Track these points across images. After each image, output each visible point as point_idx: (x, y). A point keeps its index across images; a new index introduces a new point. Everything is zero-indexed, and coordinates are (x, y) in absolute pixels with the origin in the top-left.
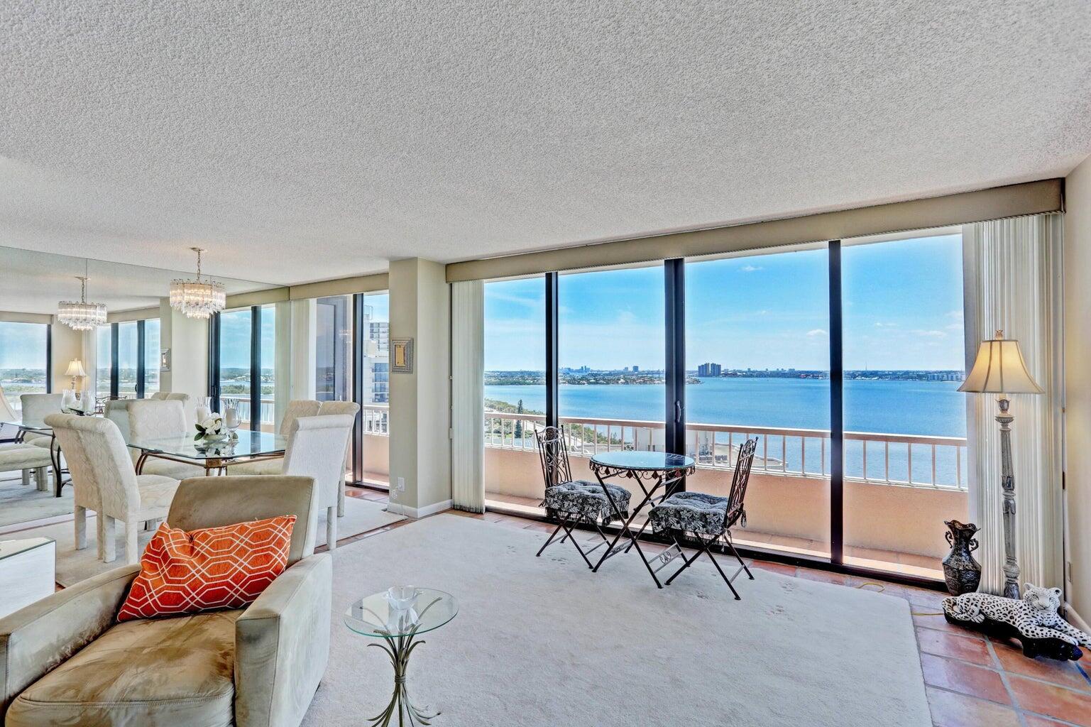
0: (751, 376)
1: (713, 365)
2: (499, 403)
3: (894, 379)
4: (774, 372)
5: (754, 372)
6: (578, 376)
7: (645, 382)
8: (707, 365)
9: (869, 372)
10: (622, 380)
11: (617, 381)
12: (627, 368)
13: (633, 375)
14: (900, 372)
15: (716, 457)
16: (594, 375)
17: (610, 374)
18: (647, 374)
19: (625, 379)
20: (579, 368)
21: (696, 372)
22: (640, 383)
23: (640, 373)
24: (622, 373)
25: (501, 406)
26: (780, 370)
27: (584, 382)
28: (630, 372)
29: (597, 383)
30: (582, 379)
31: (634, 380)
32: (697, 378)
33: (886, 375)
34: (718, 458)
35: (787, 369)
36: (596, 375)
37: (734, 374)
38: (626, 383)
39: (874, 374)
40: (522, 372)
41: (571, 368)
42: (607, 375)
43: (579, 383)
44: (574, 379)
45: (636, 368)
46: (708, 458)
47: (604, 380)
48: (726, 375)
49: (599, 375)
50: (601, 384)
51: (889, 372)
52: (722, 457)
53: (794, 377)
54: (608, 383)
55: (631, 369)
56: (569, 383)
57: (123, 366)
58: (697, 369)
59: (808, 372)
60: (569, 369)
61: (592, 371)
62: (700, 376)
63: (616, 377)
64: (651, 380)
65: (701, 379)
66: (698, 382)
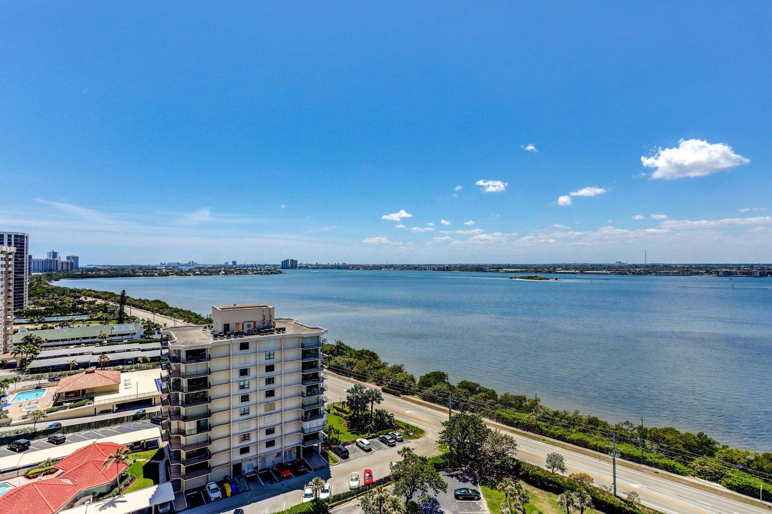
0: (318, 268)
1: (292, 260)
2: (106, 293)
3: (402, 270)
4: (332, 265)
5: (320, 265)
6: (187, 268)
7: (241, 273)
8: (288, 260)
9: (389, 265)
10: (223, 272)
11: (218, 273)
12: (227, 263)
13: (232, 268)
14: (405, 265)
15: (276, 329)
16: (199, 268)
17: (213, 267)
18: (243, 267)
19: (225, 271)
20: (187, 262)
21: (280, 265)
22: (237, 274)
23: (238, 266)
24: (223, 266)
25: (107, 296)
26: (337, 264)
27: (190, 273)
28: (230, 266)
29: (202, 275)
30: (189, 271)
31: (232, 272)
32: (280, 270)
33: (398, 267)
34: (279, 330)
35: (341, 263)
36: (201, 268)
37: (307, 267)
38: (226, 274)
39: (391, 266)
40: (133, 266)
41: (180, 263)
42: (211, 268)
43: (186, 275)
44: (182, 271)
45: (234, 263)
46: (271, 331)
47: (207, 272)
48: (301, 267)
49: (204, 268)
50: (205, 275)
51: (400, 265)
52: (281, 329)
53: (345, 269)
54: (211, 275)
55: (230, 263)
56: (176, 274)
58: (281, 263)
59: (354, 265)
60: (178, 263)
61: (199, 265)
62: (282, 268)
63: (218, 270)
64: (246, 272)
65: (283, 271)
66: (281, 272)
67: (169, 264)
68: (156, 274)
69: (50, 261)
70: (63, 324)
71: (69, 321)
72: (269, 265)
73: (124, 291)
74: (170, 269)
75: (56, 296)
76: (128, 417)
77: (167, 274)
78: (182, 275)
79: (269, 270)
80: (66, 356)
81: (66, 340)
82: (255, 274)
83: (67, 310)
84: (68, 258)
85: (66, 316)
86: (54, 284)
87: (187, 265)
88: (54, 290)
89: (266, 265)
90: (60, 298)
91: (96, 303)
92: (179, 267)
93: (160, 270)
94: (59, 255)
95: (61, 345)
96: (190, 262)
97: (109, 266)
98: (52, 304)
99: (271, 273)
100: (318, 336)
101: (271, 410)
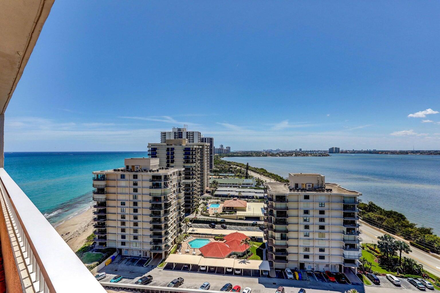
0: (354, 153)
1: (336, 148)
2: (241, 164)
3: (429, 154)
4: (365, 151)
5: (356, 151)
6: (276, 153)
7: (304, 155)
8: (333, 148)
9: (416, 151)
10: (294, 155)
11: (291, 155)
12: (296, 150)
13: (299, 153)
14: (432, 151)
15: (326, 189)
16: (282, 153)
17: (289, 152)
18: (305, 152)
19: (295, 154)
20: (275, 150)
22: (302, 156)
23: (302, 152)
24: (295, 152)
25: (241, 165)
26: (369, 150)
27: (277, 155)
28: (298, 151)
29: (283, 156)
31: (299, 155)
32: (328, 154)
33: (425, 152)
34: (328, 190)
35: (372, 150)
36: (283, 152)
37: (346, 152)
38: (296, 156)
39: (417, 152)
40: (251, 151)
41: (273, 150)
42: (288, 152)
43: (275, 156)
44: (273, 154)
45: (301, 150)
46: (323, 190)
47: (286, 154)
48: (342, 152)
50: (285, 156)
51: (426, 151)
52: (329, 189)
53: (375, 153)
54: (288, 156)
55: (298, 150)
56: (271, 156)
58: (328, 150)
60: (272, 150)
62: (330, 153)
63: (292, 153)
64: (307, 155)
65: (330, 154)
66: (328, 155)
67: (267, 150)
68: (261, 155)
69: (221, 149)
70: (225, 177)
71: (227, 176)
72: (321, 151)
73: (248, 163)
74: (267, 153)
75: (223, 164)
76: (250, 224)
77: (266, 156)
78: (273, 156)
79: (321, 154)
80: (226, 191)
81: (226, 184)
82: (313, 156)
83: (226, 170)
84: (227, 148)
85: (226, 173)
86: (222, 159)
87: (276, 151)
88: (222, 161)
89: (319, 151)
90: (224, 165)
91: (237, 168)
92: (272, 152)
93: (263, 153)
94: (224, 146)
95: (225, 186)
96: (277, 149)
97: (242, 151)
98: (222, 168)
99: (323, 156)
100: (355, 197)
101: (322, 237)
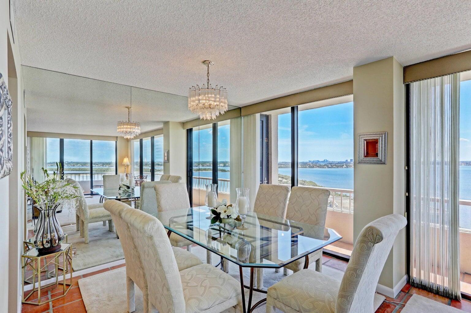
6: (323, 164)
10: (345, 166)
11: (342, 166)
13: (350, 164)
16: (331, 164)
17: (339, 163)
19: (346, 165)
20: (323, 160)
24: (344, 162)
27: (326, 167)
29: (332, 167)
30: (324, 166)
38: (347, 167)
41: (319, 160)
42: (337, 163)
43: (323, 168)
44: (321, 165)
47: (336, 166)
49: (333, 163)
50: (334, 168)
54: (337, 167)
56: (318, 167)
57: (144, 160)
61: (329, 162)
63: (342, 165)
67: (313, 161)
68: (308, 167)
74: (314, 164)
77: (313, 167)
78: (321, 168)
87: (323, 162)
91: (283, 181)
92: (319, 163)
93: (309, 164)
96: (325, 160)
97: (285, 162)
